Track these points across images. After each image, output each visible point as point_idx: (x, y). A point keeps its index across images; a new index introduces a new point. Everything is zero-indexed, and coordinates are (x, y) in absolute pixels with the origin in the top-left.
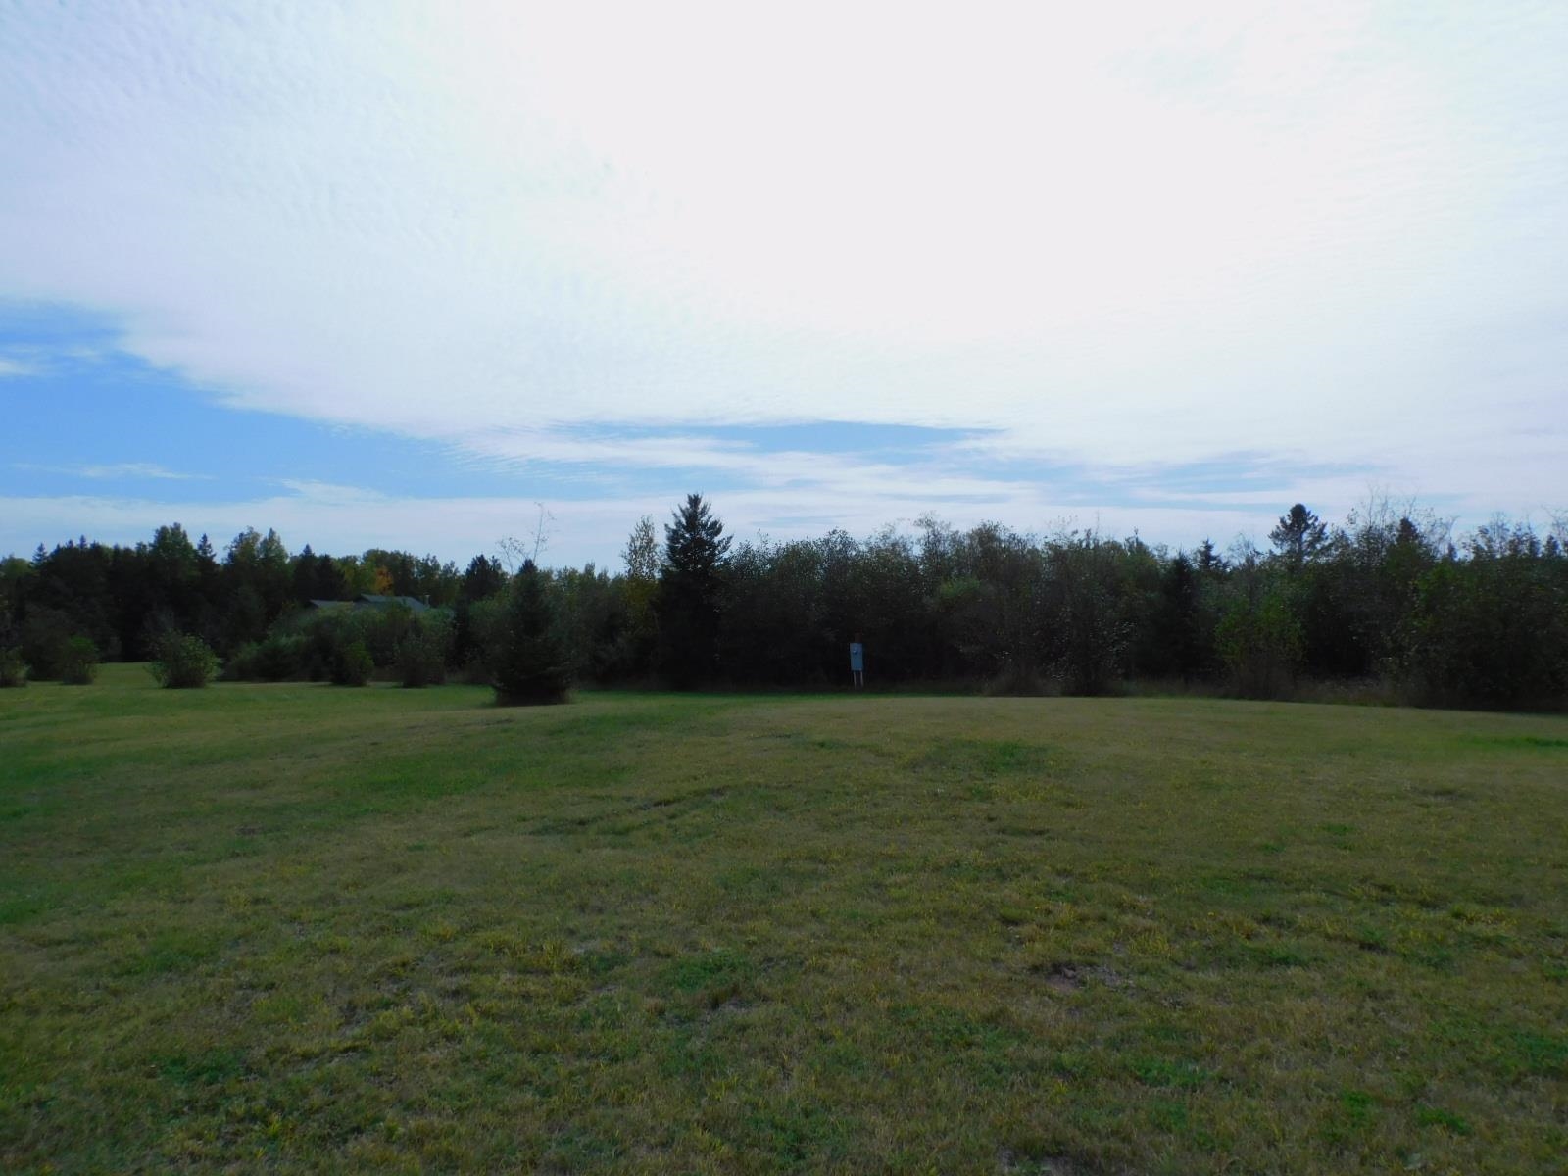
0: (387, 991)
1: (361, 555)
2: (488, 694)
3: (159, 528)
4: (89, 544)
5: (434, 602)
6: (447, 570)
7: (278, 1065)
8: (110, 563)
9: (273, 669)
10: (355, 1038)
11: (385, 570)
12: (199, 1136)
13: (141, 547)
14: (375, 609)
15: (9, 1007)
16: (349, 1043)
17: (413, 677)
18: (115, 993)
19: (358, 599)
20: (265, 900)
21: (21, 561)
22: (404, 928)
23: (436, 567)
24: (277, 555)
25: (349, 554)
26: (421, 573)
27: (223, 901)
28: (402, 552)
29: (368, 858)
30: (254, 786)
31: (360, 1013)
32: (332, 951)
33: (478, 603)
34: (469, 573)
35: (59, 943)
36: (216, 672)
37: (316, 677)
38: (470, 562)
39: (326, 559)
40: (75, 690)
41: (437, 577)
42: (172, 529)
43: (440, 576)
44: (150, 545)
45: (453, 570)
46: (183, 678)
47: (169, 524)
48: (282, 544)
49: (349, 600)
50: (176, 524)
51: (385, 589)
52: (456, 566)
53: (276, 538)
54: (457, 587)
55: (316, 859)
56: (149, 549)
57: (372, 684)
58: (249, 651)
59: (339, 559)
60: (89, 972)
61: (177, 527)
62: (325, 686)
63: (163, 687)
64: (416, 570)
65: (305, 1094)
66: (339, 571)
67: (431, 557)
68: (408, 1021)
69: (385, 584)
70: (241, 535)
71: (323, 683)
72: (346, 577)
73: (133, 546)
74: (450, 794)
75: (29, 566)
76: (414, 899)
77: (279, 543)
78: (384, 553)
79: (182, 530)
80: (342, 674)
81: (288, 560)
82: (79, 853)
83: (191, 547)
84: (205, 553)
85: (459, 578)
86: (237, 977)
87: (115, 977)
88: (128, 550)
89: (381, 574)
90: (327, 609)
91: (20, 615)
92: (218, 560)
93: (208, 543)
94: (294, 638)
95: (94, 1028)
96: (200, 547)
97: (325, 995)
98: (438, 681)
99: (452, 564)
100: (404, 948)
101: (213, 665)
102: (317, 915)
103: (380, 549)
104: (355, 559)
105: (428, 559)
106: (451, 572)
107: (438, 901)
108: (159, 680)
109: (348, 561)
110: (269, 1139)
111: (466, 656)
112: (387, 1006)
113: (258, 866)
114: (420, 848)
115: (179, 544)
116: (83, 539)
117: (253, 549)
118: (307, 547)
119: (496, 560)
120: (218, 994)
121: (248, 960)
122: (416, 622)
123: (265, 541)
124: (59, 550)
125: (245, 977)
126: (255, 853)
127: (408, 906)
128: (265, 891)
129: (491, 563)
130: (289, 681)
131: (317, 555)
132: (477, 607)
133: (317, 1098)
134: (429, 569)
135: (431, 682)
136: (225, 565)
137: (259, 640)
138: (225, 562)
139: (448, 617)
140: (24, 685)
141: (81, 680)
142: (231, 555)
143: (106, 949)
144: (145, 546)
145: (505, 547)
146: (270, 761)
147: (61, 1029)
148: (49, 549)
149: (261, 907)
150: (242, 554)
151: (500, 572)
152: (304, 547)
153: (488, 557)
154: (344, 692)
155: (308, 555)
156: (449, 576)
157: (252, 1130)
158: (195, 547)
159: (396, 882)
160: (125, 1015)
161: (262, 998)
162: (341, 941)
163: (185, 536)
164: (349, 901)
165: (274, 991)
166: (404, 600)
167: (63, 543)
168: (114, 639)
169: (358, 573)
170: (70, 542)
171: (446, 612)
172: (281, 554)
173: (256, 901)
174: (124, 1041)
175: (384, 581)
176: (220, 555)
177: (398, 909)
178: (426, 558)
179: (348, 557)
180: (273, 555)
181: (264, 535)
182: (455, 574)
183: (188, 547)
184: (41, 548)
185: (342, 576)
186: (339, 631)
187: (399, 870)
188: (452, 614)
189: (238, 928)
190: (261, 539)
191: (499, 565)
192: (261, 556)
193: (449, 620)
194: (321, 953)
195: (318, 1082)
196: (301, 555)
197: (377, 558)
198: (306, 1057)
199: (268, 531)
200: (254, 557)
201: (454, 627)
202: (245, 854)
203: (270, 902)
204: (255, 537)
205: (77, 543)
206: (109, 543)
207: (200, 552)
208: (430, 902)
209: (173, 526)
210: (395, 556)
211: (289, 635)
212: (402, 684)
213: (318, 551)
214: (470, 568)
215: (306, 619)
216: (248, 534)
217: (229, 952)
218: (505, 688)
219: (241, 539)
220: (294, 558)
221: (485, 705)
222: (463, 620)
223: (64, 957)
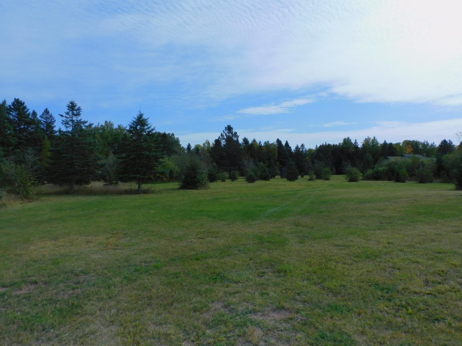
0: (438, 279)
1: (402, 142)
2: (453, 186)
3: (344, 139)
4: (327, 144)
5: (428, 156)
6: (432, 145)
7: (407, 293)
8: (332, 149)
9: (377, 177)
10: (430, 291)
11: (410, 146)
12: (387, 307)
13: (340, 144)
14: (408, 159)
15: (331, 260)
16: (429, 292)
17: (422, 180)
18: (356, 262)
19: (402, 156)
20: (392, 244)
21: (312, 149)
22: (440, 259)
23: (428, 144)
24: (376, 144)
25: (398, 142)
26: (422, 147)
27: (379, 242)
28: (415, 140)
29: (421, 235)
30: (380, 210)
31: (430, 284)
32: (416, 262)
33: (445, 156)
34: (440, 146)
35: (339, 246)
36: (361, 178)
37: (390, 179)
38: (440, 142)
39: (391, 144)
40: (327, 182)
41: (428, 148)
42: (347, 139)
43: (429, 147)
44: (342, 143)
45: (434, 145)
46: (353, 179)
47: (346, 137)
48: (377, 140)
49: (399, 156)
50: (348, 137)
51: (410, 152)
52: (435, 144)
53: (376, 139)
54: (436, 150)
55: (405, 233)
56: (342, 144)
57: (408, 182)
58: (370, 172)
59: (395, 144)
60: (348, 255)
61: (348, 138)
62: (393, 182)
63: (348, 182)
64: (421, 146)
65: (418, 304)
66: (395, 148)
67: (426, 141)
68: (448, 290)
69: (410, 151)
70: (366, 139)
71: (392, 181)
72: (397, 149)
73: (338, 144)
74: (447, 218)
75: (314, 150)
76: (441, 251)
77: (376, 140)
78: (409, 141)
79: (350, 138)
80: (399, 179)
81: (379, 145)
82: (338, 223)
83: (352, 143)
84: (356, 144)
85: (436, 147)
86: (388, 264)
87: (355, 257)
88: (336, 145)
89: (409, 148)
90: (392, 159)
91: (313, 163)
92: (359, 146)
93: (357, 142)
94: (383, 168)
95: (353, 269)
96: (355, 143)
97: (417, 275)
98: (431, 182)
99: (434, 143)
100: (442, 266)
101: (360, 175)
102: (409, 250)
103: (408, 140)
104: (400, 143)
105: (425, 142)
106: (433, 146)
107: (451, 253)
108: (346, 179)
109: (398, 144)
110: (408, 314)
111: (441, 173)
112: (440, 283)
113: (386, 233)
114: (440, 235)
115: (349, 142)
116: (326, 143)
117: (369, 143)
118: (385, 141)
119: (450, 141)
120: (384, 268)
121: (391, 260)
122: (422, 162)
123: (372, 140)
124: (321, 146)
125: (391, 265)
126: (385, 229)
127: (440, 253)
128: (391, 241)
129: (448, 142)
130: (381, 180)
131: (388, 143)
132: (444, 157)
133: (421, 306)
134: (425, 145)
135: (428, 182)
136: (361, 147)
137: (373, 168)
138: (362, 147)
139: (434, 160)
140: (315, 180)
141: (328, 179)
142: (363, 145)
143: (351, 249)
144: (341, 144)
145: (458, 136)
146: (383, 203)
147: (345, 268)
148: (318, 146)
149: (391, 245)
150: (366, 144)
151: (452, 145)
152: (384, 141)
153: (447, 140)
154: (400, 184)
155: (385, 144)
156: (433, 147)
157: (403, 310)
158: (353, 143)
159: (433, 244)
160: (360, 268)
161: (397, 272)
162: (419, 260)
163: (351, 140)
164: (418, 248)
165: (400, 271)
166: (418, 156)
167: (321, 144)
168: (334, 169)
169: (401, 148)
170: (323, 144)
171: (433, 159)
172: (377, 143)
173: (389, 243)
174: (361, 275)
175: (409, 150)
176: (360, 145)
177: (436, 253)
178: (424, 142)
179: (397, 143)
180: (375, 144)
181: (372, 138)
182: (434, 146)
183: (351, 143)
184: (316, 146)
185: (396, 149)
186: (396, 166)
187: (433, 240)
188: (435, 159)
189: (385, 250)
190: (371, 140)
191: (452, 142)
192: (371, 144)
193: (435, 162)
194: (413, 262)
195: (421, 301)
196: (383, 143)
197: (407, 143)
198: (416, 293)
199: (373, 137)
200: (369, 145)
201: (437, 164)
202: (382, 229)
203: (393, 244)
204: (370, 139)
205: (324, 144)
206: (332, 144)
207: (355, 144)
208: (448, 253)
209: (347, 138)
210: (413, 142)
211: (381, 167)
212: (418, 182)
213: (388, 142)
214: (441, 144)
215: (386, 162)
216: (368, 138)
217: (384, 256)
218: (459, 184)
219: (366, 140)
220: (381, 144)
221: (451, 190)
222: (439, 162)
223: (341, 250)
